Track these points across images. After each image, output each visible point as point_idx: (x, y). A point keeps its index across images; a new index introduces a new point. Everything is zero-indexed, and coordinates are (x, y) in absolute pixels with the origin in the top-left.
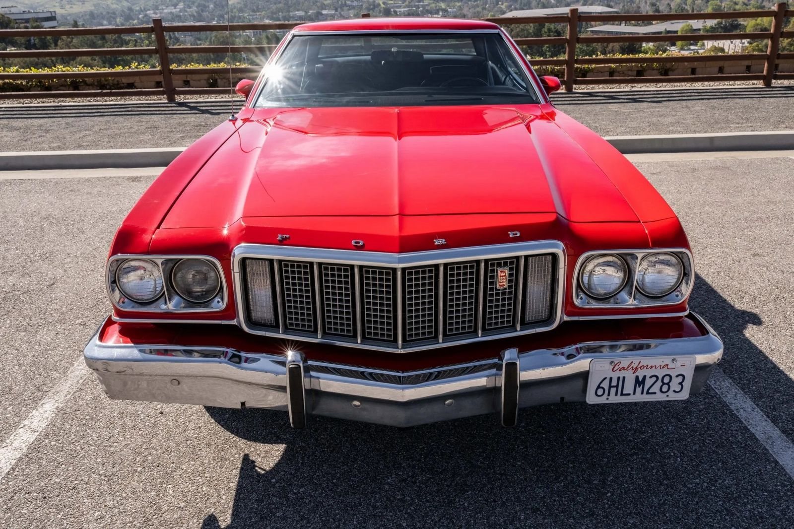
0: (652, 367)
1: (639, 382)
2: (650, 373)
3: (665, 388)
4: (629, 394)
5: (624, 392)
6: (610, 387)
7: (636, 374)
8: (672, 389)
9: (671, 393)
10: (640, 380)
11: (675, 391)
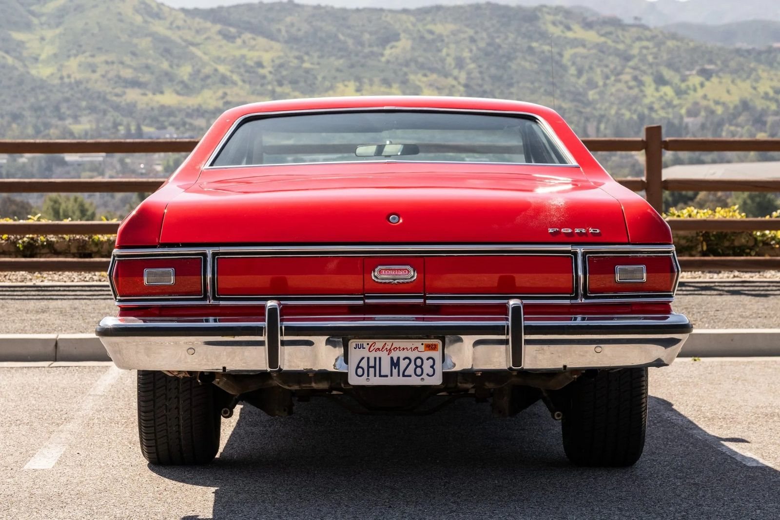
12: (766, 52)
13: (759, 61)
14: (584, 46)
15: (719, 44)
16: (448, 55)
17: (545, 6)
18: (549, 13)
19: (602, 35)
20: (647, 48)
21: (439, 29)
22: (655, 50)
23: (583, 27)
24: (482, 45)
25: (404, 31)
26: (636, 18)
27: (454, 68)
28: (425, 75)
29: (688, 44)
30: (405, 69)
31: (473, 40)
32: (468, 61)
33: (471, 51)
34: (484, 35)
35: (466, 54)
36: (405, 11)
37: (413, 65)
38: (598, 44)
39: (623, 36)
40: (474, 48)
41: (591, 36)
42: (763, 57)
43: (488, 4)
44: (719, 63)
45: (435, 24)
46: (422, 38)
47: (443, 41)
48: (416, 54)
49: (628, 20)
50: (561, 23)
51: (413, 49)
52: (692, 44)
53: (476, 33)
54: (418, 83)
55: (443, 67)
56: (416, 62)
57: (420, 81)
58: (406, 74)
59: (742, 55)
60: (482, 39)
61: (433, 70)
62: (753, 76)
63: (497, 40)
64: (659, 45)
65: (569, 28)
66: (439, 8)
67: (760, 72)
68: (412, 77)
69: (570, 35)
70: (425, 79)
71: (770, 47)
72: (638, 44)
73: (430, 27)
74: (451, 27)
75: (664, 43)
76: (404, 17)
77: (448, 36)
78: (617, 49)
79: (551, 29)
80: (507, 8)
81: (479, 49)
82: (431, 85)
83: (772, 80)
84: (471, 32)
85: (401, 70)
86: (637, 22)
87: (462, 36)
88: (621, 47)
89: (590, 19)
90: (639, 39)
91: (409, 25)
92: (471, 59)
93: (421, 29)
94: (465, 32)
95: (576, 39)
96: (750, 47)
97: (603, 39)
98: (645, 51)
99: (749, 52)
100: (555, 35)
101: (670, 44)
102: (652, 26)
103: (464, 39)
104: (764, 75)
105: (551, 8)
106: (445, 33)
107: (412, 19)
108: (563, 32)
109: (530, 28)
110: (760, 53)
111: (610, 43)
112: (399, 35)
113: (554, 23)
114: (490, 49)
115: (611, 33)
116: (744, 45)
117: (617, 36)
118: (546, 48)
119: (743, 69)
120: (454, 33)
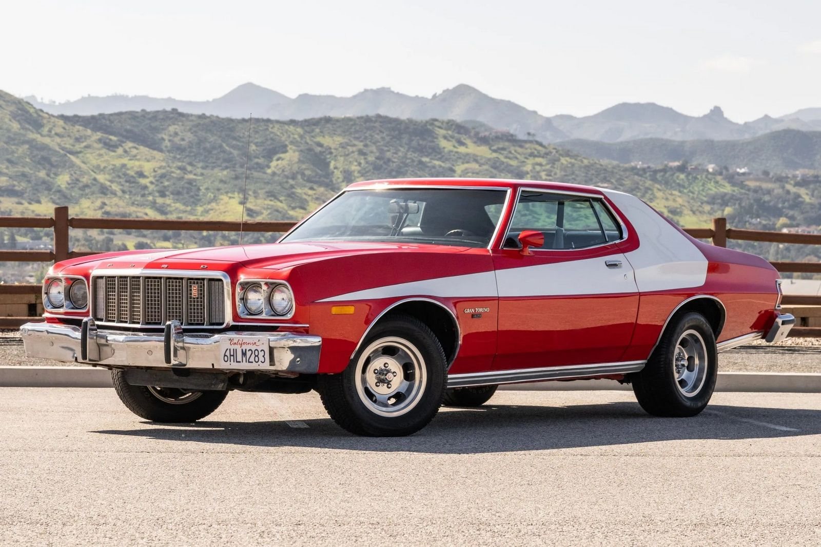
0: (248, 344)
1: (244, 354)
2: (248, 347)
3: (257, 360)
4: (240, 362)
5: (238, 360)
6: (231, 355)
7: (242, 348)
8: (260, 361)
9: (260, 362)
10: (244, 352)
11: (261, 362)
12: (660, 171)
13: (654, 180)
14: (476, 161)
15: (615, 163)
16: (336, 168)
17: (436, 120)
18: (440, 127)
19: (495, 151)
20: (540, 165)
21: (327, 141)
22: (548, 167)
23: (475, 143)
24: (371, 158)
25: (292, 143)
26: (529, 134)
27: (343, 181)
28: (312, 188)
29: (582, 162)
30: (291, 182)
31: (361, 153)
32: (356, 174)
33: (360, 164)
34: (374, 148)
35: (354, 167)
36: (293, 122)
37: (299, 177)
38: (489, 160)
39: (515, 151)
40: (363, 161)
41: (483, 151)
42: (659, 176)
43: (379, 116)
44: (613, 181)
45: (324, 136)
46: (310, 150)
47: (331, 153)
48: (304, 166)
49: (521, 136)
50: (452, 137)
51: (300, 161)
52: (586, 162)
53: (366, 146)
54: (305, 197)
55: (331, 181)
56: (303, 174)
57: (305, 194)
58: (292, 187)
59: (637, 174)
60: (372, 152)
61: (320, 184)
62: (648, 196)
63: (388, 155)
64: (553, 162)
65: (461, 143)
66: (328, 120)
67: (655, 190)
68: (298, 191)
69: (462, 149)
70: (311, 192)
71: (666, 166)
72: (531, 161)
73: (319, 139)
74: (339, 139)
75: (559, 160)
76: (292, 128)
77: (336, 149)
78: (509, 165)
79: (443, 143)
80: (396, 121)
81: (367, 163)
82: (317, 199)
83: (667, 199)
84: (360, 145)
85: (287, 182)
86: (531, 138)
87: (351, 149)
88: (514, 163)
89: (482, 135)
90: (532, 155)
91: (296, 136)
92: (359, 172)
93: (308, 141)
94: (354, 145)
95: (468, 154)
96: (645, 166)
97: (495, 155)
98: (538, 168)
99: (644, 170)
100: (446, 150)
101: (564, 160)
102: (545, 143)
103: (353, 152)
104: (659, 194)
105: (443, 122)
106: (333, 146)
107: (300, 130)
108: (454, 146)
109: (421, 142)
110: (655, 172)
111: (502, 158)
112: (286, 146)
113: (445, 138)
114: (381, 162)
115: (503, 149)
116: (640, 165)
117: (510, 152)
118: (437, 163)
119: (638, 188)
120: (343, 146)
